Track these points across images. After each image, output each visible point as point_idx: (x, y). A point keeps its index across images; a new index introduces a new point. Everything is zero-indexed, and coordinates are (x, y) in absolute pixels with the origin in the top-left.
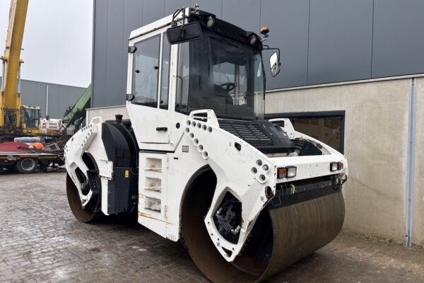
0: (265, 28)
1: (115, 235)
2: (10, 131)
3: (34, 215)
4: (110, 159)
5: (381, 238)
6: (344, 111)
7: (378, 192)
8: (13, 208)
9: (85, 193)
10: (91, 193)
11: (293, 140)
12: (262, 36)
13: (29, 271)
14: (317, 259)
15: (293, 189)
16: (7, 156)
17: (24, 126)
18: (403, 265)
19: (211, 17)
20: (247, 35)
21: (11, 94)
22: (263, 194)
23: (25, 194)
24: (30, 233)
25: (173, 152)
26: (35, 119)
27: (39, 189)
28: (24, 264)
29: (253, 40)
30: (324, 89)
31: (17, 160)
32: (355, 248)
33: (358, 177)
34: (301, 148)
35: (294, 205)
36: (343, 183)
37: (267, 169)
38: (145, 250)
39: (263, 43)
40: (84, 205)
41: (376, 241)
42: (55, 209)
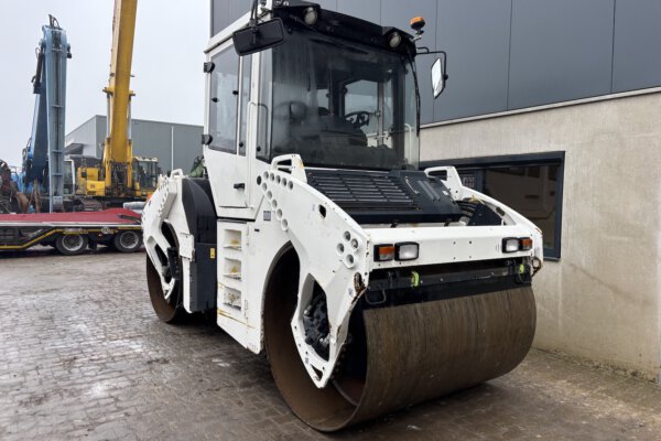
0: (418, 19)
1: (199, 341)
2: (119, 194)
3: (106, 309)
4: (192, 232)
5: (619, 369)
6: (564, 152)
7: (616, 290)
8: (86, 298)
9: (168, 281)
10: (173, 280)
11: (458, 202)
12: (413, 32)
13: (60, 383)
14: (488, 394)
15: (416, 280)
16: (100, 228)
17: (137, 185)
18: (635, 415)
19: (311, 9)
20: (384, 33)
21: (120, 140)
22: (351, 285)
23: (110, 281)
24: (88, 333)
25: (253, 221)
26: (152, 177)
27: (132, 274)
28: (57, 374)
29: (395, 40)
30: (532, 116)
31: (115, 234)
32: (564, 381)
33: (584, 264)
34: (470, 214)
35: (418, 305)
36: (535, 272)
37: (356, 246)
38: (228, 365)
39: (418, 44)
40: (166, 297)
41: (609, 373)
42: (137, 302)
